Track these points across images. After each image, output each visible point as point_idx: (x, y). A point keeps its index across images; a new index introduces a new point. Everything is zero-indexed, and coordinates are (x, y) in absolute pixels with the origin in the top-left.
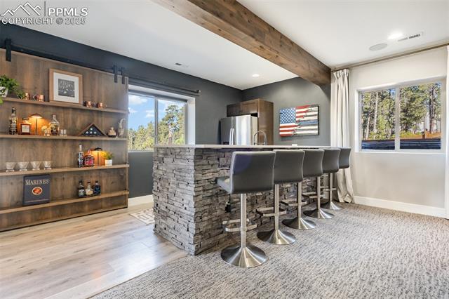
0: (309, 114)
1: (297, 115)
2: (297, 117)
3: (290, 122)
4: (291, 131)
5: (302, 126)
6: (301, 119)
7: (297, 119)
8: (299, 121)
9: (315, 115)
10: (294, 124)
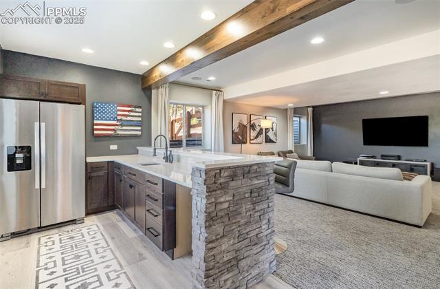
0: (132, 114)
1: (119, 113)
2: (119, 115)
3: (110, 120)
4: (113, 130)
5: (124, 126)
6: (124, 118)
7: (119, 118)
8: (121, 120)
9: (139, 116)
10: (115, 122)
